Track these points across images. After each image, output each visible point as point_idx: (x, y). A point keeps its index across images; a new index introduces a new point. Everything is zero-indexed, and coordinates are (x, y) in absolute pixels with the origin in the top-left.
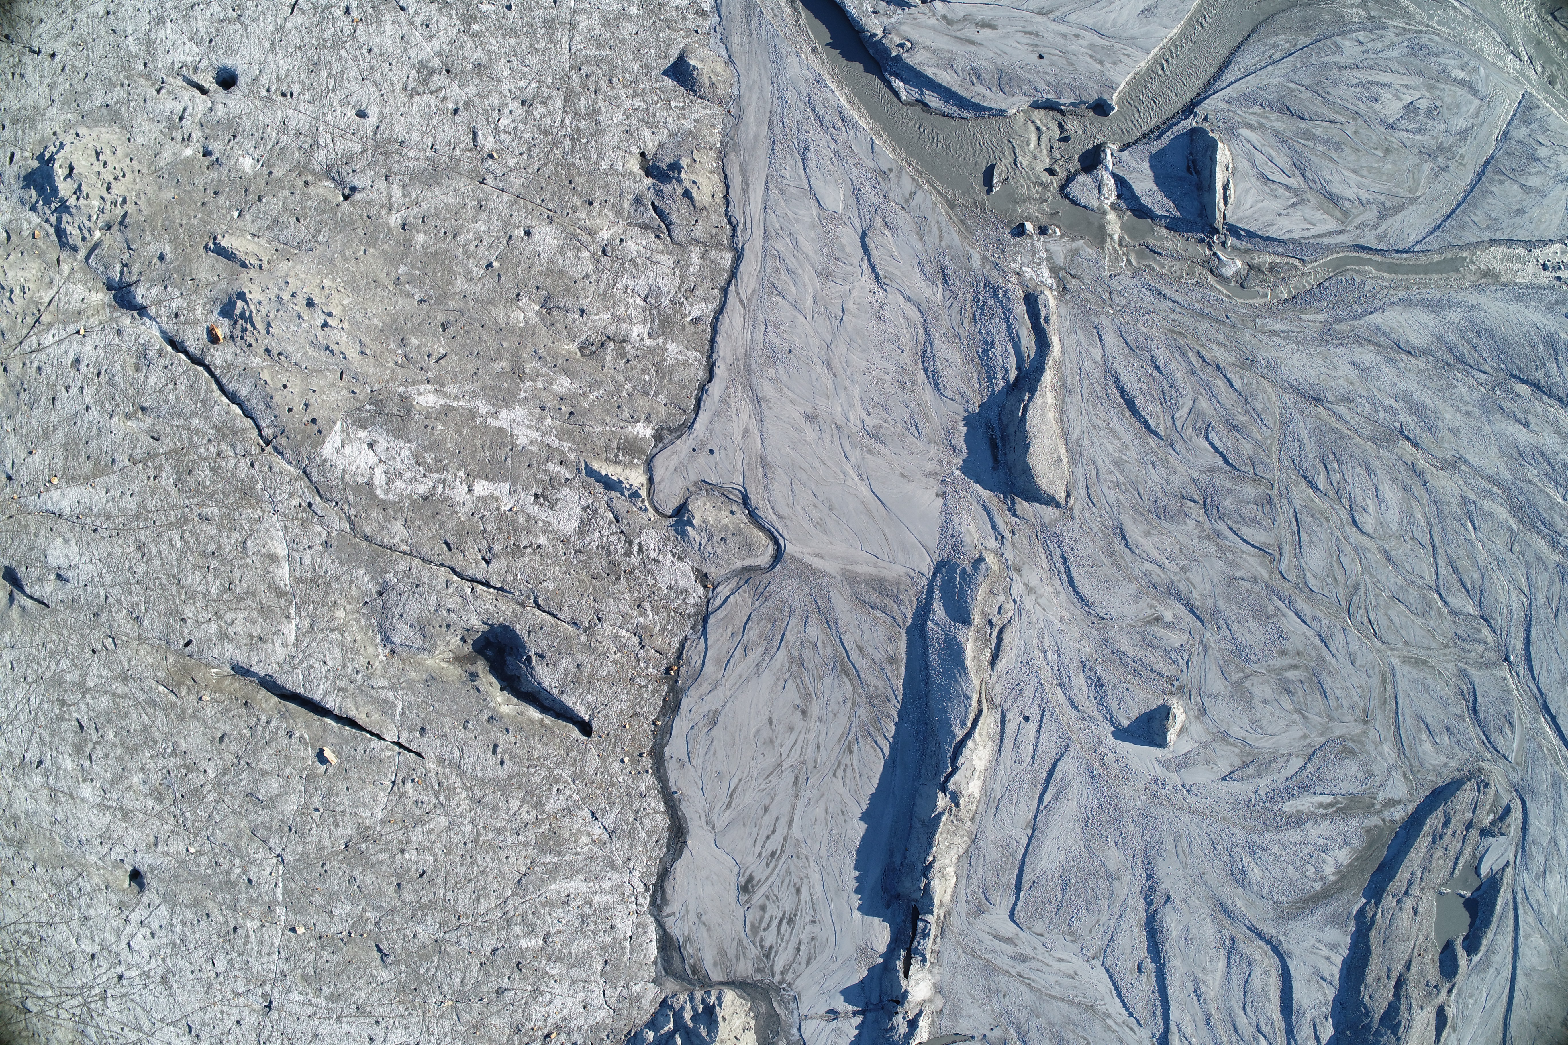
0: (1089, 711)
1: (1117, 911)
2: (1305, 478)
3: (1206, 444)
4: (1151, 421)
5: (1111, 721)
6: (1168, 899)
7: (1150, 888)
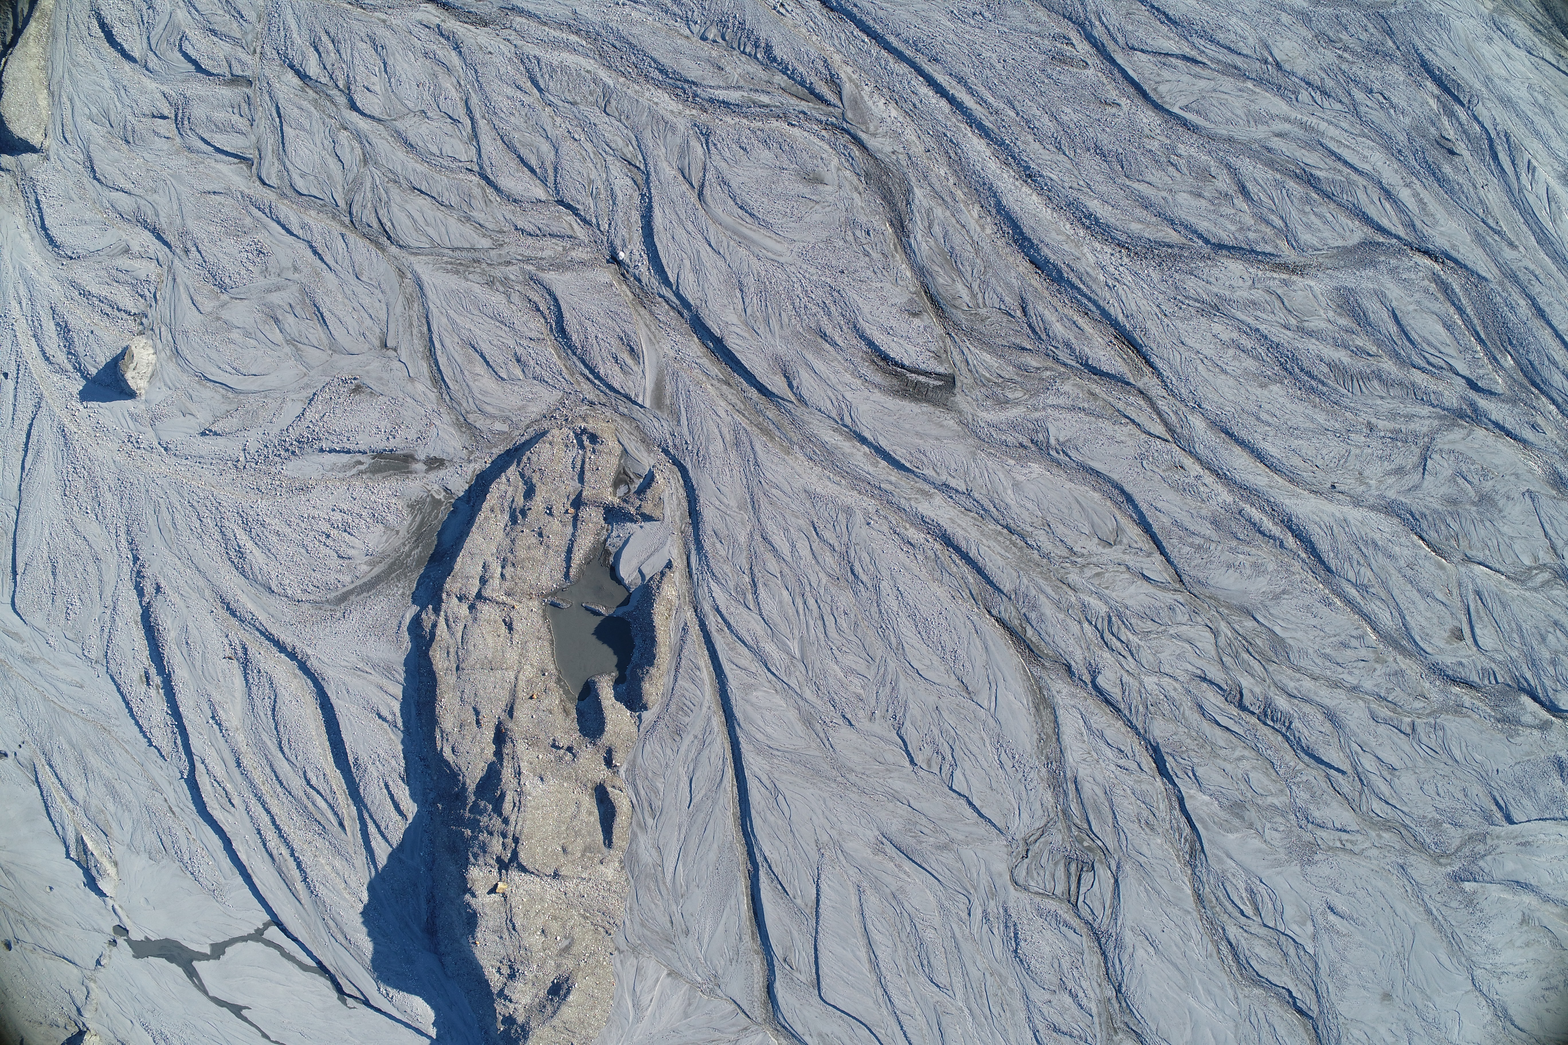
0: (60, 361)
1: (109, 603)
2: (292, 67)
3: (179, 55)
4: (126, 47)
5: (80, 370)
6: (158, 589)
7: (139, 572)
